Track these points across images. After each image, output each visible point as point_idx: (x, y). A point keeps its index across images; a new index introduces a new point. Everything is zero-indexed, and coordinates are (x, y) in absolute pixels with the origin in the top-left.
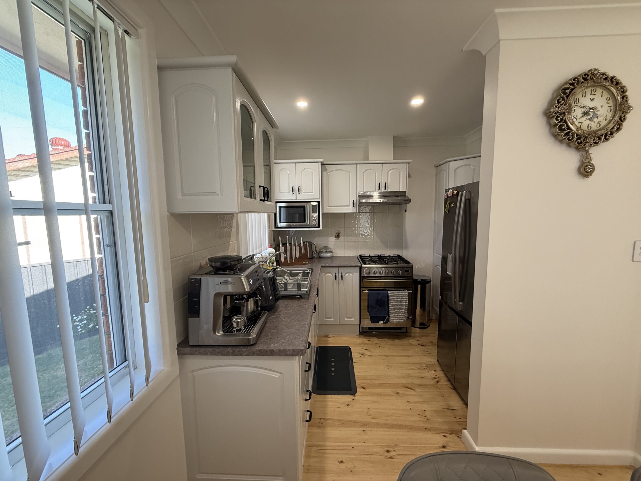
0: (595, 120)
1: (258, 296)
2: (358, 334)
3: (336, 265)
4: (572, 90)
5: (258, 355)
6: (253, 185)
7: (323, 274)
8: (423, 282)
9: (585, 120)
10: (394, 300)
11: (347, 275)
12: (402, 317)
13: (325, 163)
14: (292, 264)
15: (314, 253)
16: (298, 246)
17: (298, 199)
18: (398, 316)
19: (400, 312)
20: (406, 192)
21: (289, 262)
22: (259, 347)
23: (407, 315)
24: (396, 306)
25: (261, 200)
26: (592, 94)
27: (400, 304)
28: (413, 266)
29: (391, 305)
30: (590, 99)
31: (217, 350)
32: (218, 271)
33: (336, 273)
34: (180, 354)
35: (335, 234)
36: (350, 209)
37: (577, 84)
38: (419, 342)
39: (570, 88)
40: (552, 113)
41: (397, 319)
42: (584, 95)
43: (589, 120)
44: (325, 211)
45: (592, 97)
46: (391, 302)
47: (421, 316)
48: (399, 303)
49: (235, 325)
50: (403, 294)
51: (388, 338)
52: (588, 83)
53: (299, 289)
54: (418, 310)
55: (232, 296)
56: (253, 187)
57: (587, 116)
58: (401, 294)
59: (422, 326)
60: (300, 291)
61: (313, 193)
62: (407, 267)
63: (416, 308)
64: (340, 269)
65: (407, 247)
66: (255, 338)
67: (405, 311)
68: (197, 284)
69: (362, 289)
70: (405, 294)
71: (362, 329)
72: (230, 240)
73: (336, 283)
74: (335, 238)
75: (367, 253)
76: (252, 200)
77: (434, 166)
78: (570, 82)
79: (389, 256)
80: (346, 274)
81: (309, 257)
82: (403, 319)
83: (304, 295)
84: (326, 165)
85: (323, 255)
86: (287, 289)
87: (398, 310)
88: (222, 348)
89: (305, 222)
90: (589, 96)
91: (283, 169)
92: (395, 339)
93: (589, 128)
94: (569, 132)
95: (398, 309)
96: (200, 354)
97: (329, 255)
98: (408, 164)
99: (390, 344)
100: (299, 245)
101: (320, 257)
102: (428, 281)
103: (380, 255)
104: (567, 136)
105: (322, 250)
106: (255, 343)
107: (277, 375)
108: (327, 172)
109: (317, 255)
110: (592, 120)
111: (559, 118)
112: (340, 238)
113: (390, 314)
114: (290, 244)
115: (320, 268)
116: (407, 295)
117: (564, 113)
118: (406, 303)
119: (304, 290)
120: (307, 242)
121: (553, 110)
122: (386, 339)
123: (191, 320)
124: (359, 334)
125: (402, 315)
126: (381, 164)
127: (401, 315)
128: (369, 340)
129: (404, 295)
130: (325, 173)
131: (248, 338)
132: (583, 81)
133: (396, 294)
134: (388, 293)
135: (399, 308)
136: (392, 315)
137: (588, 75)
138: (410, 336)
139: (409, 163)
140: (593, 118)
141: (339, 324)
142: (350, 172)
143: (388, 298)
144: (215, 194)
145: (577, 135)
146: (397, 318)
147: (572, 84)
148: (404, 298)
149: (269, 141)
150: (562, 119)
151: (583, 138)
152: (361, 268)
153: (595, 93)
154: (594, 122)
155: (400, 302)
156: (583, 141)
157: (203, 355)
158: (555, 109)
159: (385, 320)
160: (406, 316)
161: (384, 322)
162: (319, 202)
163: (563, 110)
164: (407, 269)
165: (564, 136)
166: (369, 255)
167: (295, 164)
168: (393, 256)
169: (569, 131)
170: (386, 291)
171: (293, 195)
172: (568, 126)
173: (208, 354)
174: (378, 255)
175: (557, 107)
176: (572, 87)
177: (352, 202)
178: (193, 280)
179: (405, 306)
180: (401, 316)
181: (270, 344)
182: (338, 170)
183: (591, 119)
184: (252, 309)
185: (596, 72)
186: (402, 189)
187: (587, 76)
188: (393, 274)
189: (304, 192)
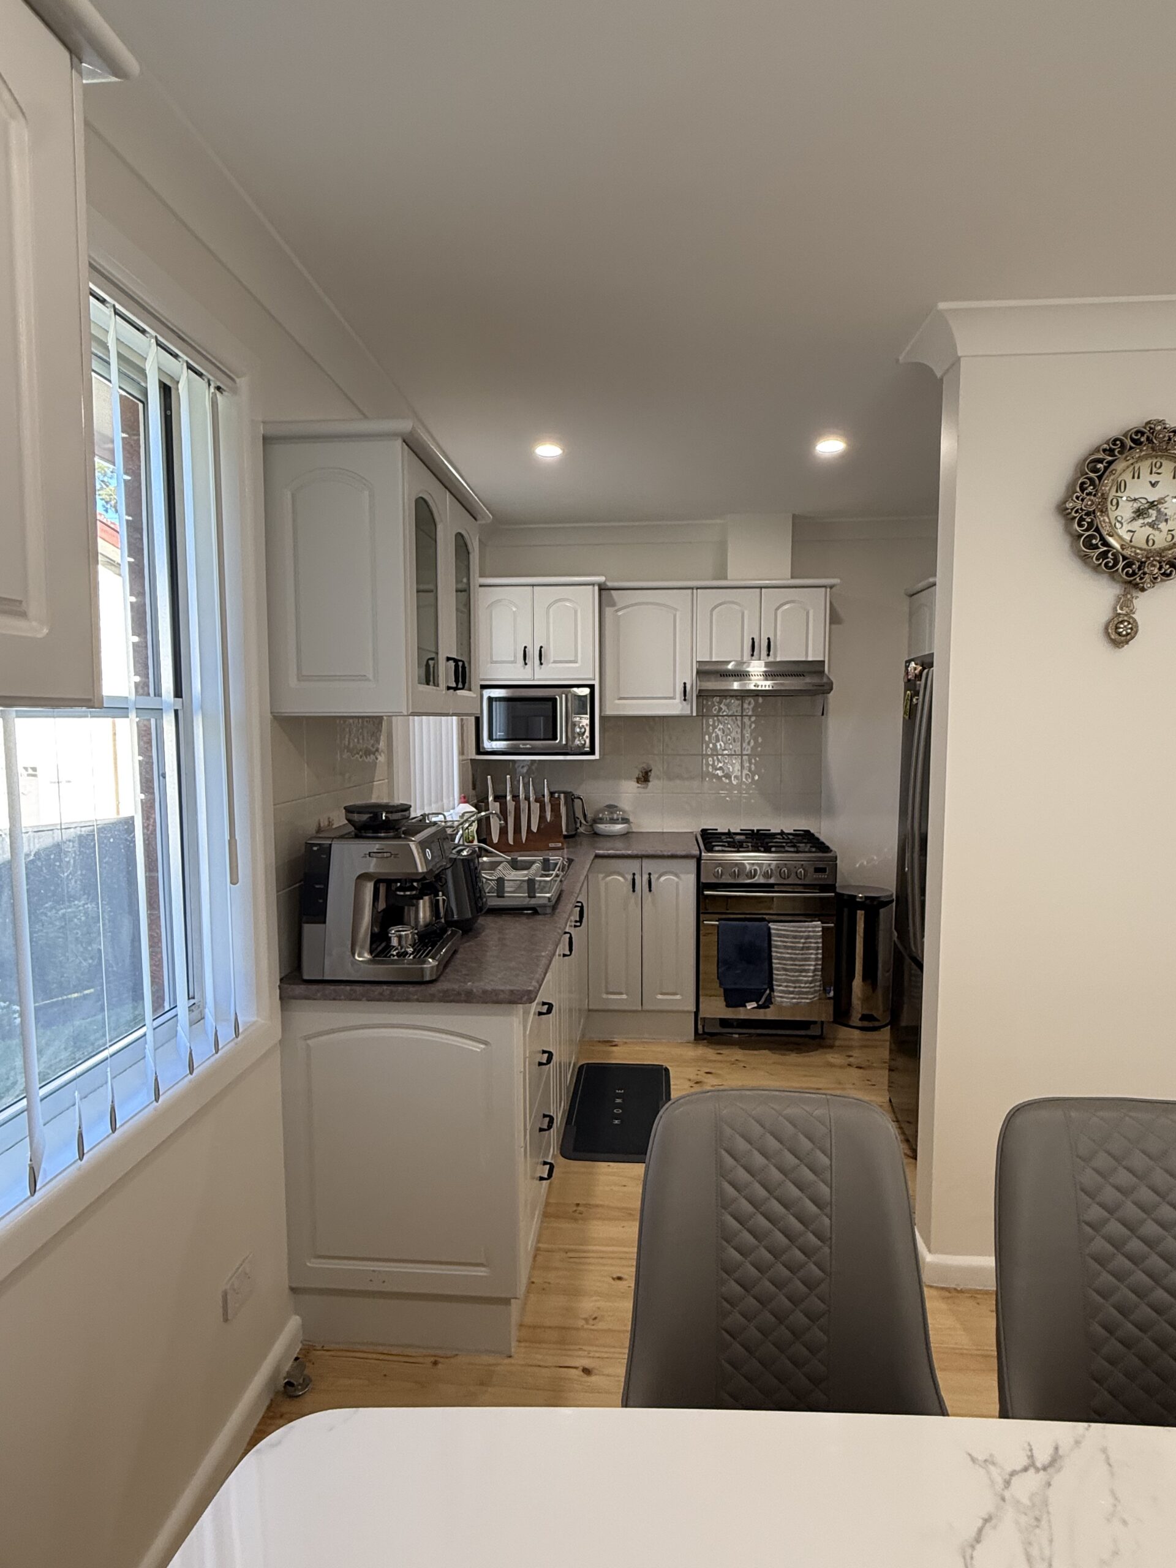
0: (1162, 526)
1: (440, 893)
2: (693, 1038)
3: (635, 852)
4: (1110, 463)
5: (440, 1001)
6: (433, 655)
7: (601, 876)
8: (868, 902)
9: (1141, 527)
10: (786, 947)
11: (663, 879)
12: (807, 993)
13: (610, 584)
14: (519, 846)
15: (581, 823)
16: (536, 801)
17: (539, 680)
18: (797, 990)
19: (801, 978)
20: (823, 662)
21: (511, 842)
22: (442, 985)
23: (820, 986)
24: (792, 963)
25: (449, 688)
26: (1153, 471)
27: (800, 956)
28: (836, 857)
29: (778, 958)
30: (1151, 482)
31: (359, 989)
32: (363, 831)
33: (634, 874)
34: (285, 998)
35: (637, 773)
36: (676, 707)
37: (1119, 452)
38: (851, 1059)
39: (1105, 459)
40: (1069, 511)
41: (792, 996)
42: (1137, 475)
43: (1150, 526)
44: (609, 712)
45: (1154, 478)
46: (777, 952)
47: (866, 1000)
48: (798, 954)
49: (395, 942)
50: (809, 932)
51: (770, 1049)
52: (1141, 451)
53: (532, 896)
54: (857, 983)
55: (389, 882)
56: (432, 659)
57: (1144, 518)
58: (803, 929)
59: (866, 1024)
60: (535, 897)
61: (577, 662)
62: (821, 859)
63: (851, 976)
64: (645, 862)
65: (831, 811)
66: (435, 968)
67: (813, 976)
68: (325, 856)
69: (702, 916)
70: (814, 931)
71: (703, 1027)
72: (374, 778)
73: (633, 899)
74: (638, 782)
75: (721, 825)
76: (431, 688)
77: (906, 595)
78: (1105, 446)
79: (782, 833)
80: (660, 876)
81: (567, 831)
82: (810, 996)
83: (544, 906)
84: (613, 592)
85: (602, 827)
86: (504, 892)
87: (797, 974)
88: (368, 987)
89: (556, 739)
90: (1146, 477)
91: (499, 601)
92: (787, 1053)
93: (1151, 543)
94: (1108, 551)
95: (798, 971)
96: (325, 998)
97: (619, 827)
98: (828, 590)
99: (774, 1063)
100: (539, 800)
101: (596, 834)
102: (882, 899)
103: (758, 830)
104: (1103, 561)
105: (601, 816)
106: (434, 978)
107: (478, 1047)
108: (616, 608)
109: (589, 828)
110: (1155, 527)
111: (1085, 521)
112: (650, 784)
113: (774, 983)
114: (515, 797)
115: (592, 857)
116: (821, 934)
117: (1094, 512)
118: (817, 954)
119: (544, 896)
120: (560, 793)
121: (1071, 504)
122: (766, 1052)
123: (307, 928)
124: (695, 1040)
125: (807, 985)
126: (758, 590)
127: (804, 987)
128: (719, 1052)
129: (811, 934)
130: (609, 611)
131: (422, 968)
132: (1133, 445)
133: (792, 931)
134: (769, 929)
135: (797, 967)
136: (780, 986)
137: (1143, 434)
138: (831, 1047)
139: (831, 587)
140: (1157, 523)
141: (640, 1009)
142: (676, 610)
143: (770, 940)
144: (364, 678)
145: (1125, 558)
146: (792, 993)
147: (1111, 452)
148: (812, 940)
149: (469, 553)
150: (1090, 524)
151: (1137, 564)
152: (699, 859)
153: (1159, 471)
154: (1161, 531)
155: (801, 952)
156: (1137, 570)
157: (330, 1000)
158: (1075, 502)
159: (763, 1000)
160: (817, 988)
161: (758, 1005)
162: (592, 687)
163: (1091, 505)
164: (821, 865)
165: (1097, 559)
166: (729, 830)
167: (531, 588)
168: (792, 832)
169: (1105, 549)
170: (766, 923)
171: (524, 668)
172: (1102, 539)
173: (343, 997)
174: (753, 831)
175: (1080, 499)
176: (1110, 458)
177: (679, 689)
178: (315, 848)
179: (813, 963)
180: (803, 990)
181: (465, 983)
182: (647, 603)
183: (1152, 525)
184: (428, 920)
185: (1159, 427)
186: (813, 657)
187: (1139, 435)
188: (785, 879)
189: (555, 662)
